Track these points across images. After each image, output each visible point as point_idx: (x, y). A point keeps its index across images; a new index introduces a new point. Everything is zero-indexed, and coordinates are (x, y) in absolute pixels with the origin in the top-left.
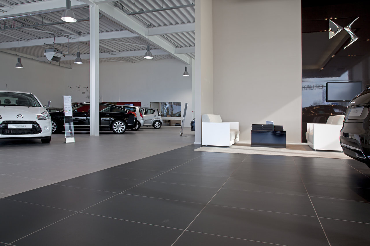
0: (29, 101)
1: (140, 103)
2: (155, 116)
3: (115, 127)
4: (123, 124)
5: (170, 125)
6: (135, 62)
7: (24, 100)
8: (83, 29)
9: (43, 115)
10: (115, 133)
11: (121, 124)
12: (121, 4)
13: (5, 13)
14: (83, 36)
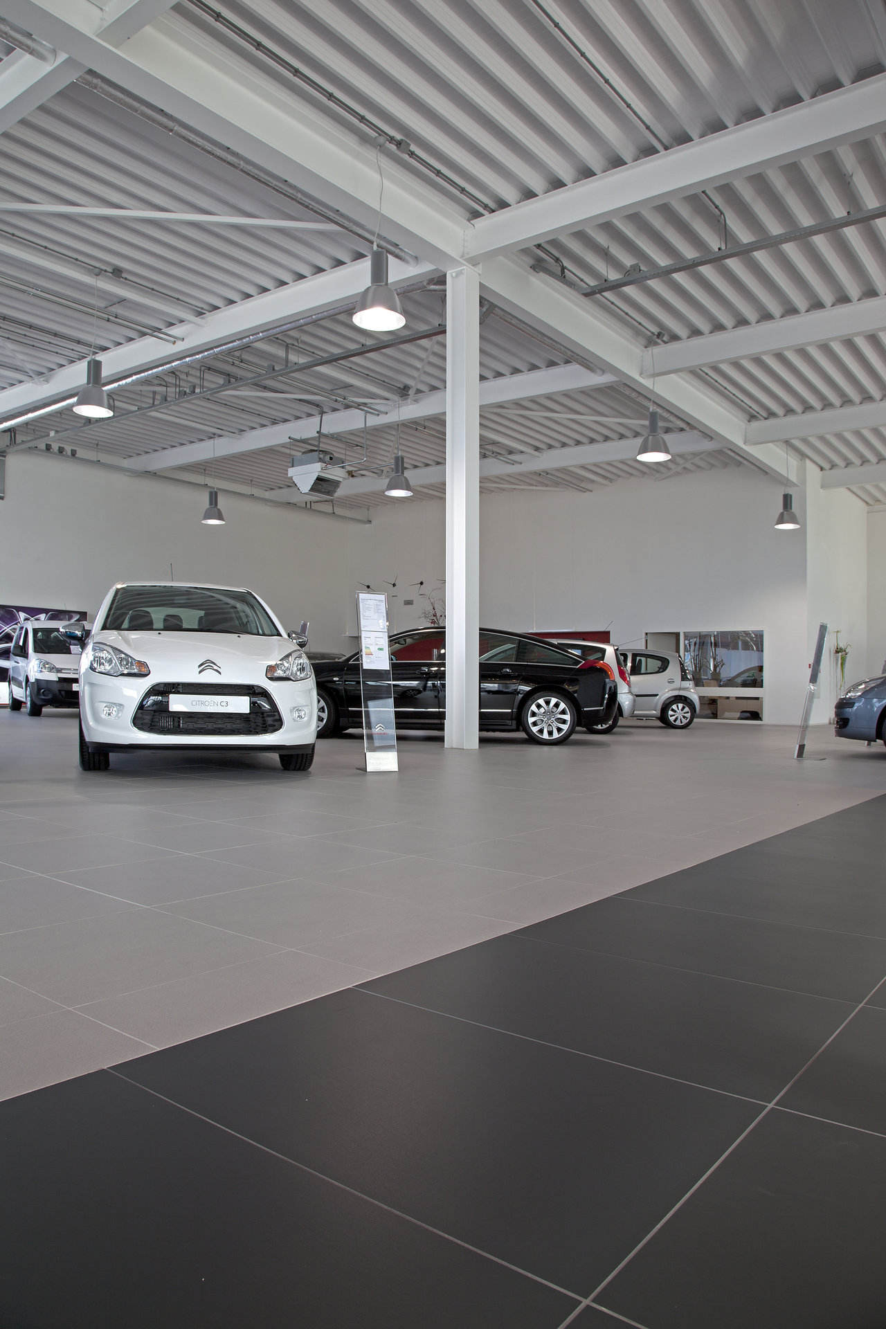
0: (240, 618)
1: (608, 633)
2: (671, 682)
3: (533, 719)
4: (562, 706)
5: (715, 716)
6: (589, 486)
7: (223, 613)
8: (415, 374)
9: (286, 665)
10: (533, 740)
11: (557, 705)
12: (557, 260)
13: (179, 343)
14: (416, 401)
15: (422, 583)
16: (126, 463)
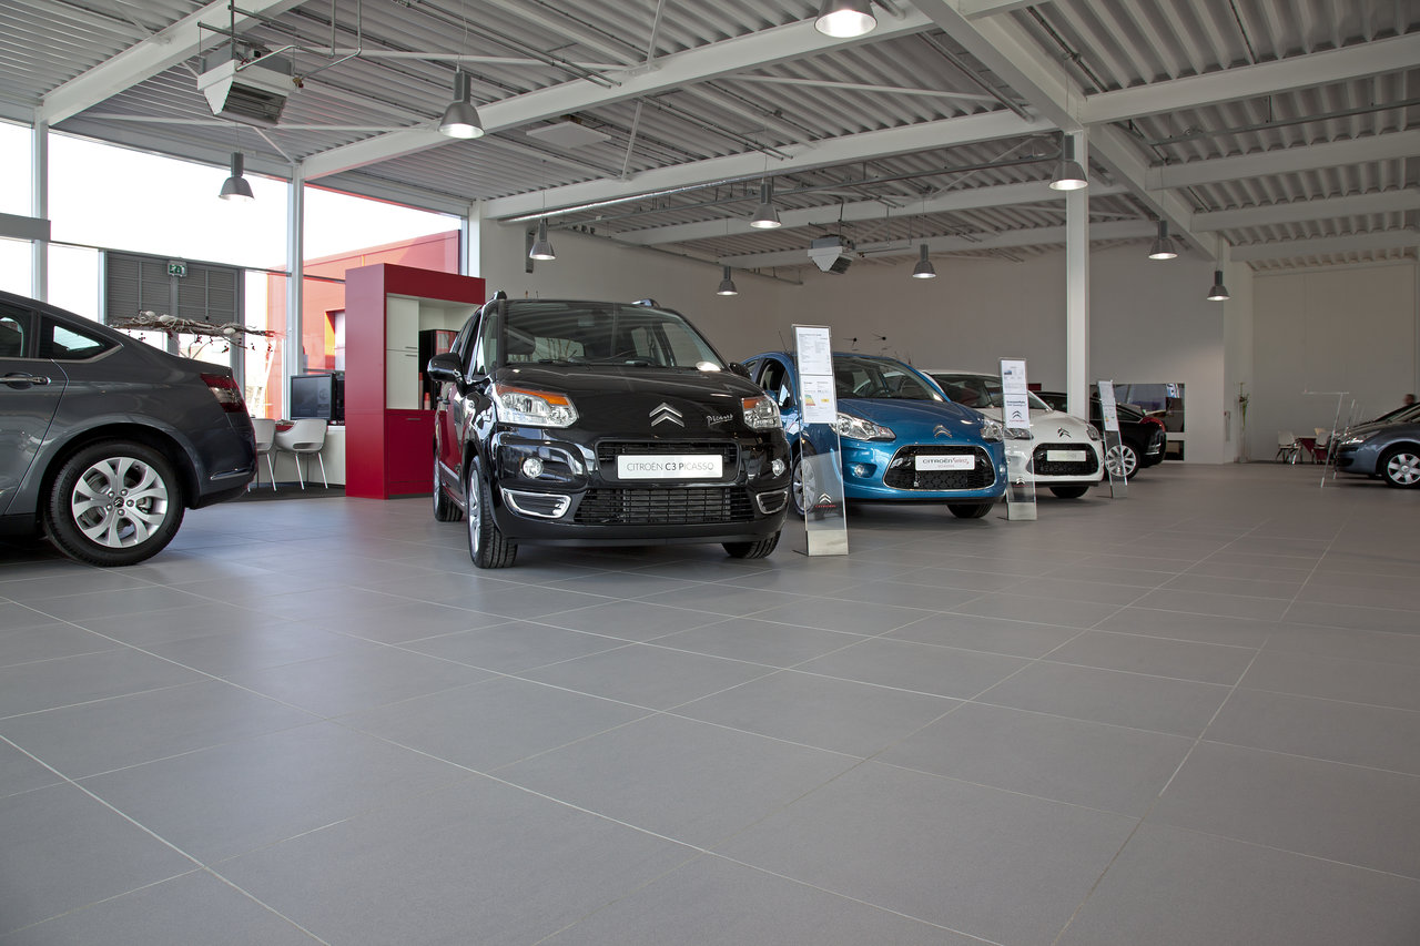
1: (1040, 385)
4: (1130, 452)
11: (1126, 451)
13: (787, 160)
15: (855, 340)
16: (618, 236)
